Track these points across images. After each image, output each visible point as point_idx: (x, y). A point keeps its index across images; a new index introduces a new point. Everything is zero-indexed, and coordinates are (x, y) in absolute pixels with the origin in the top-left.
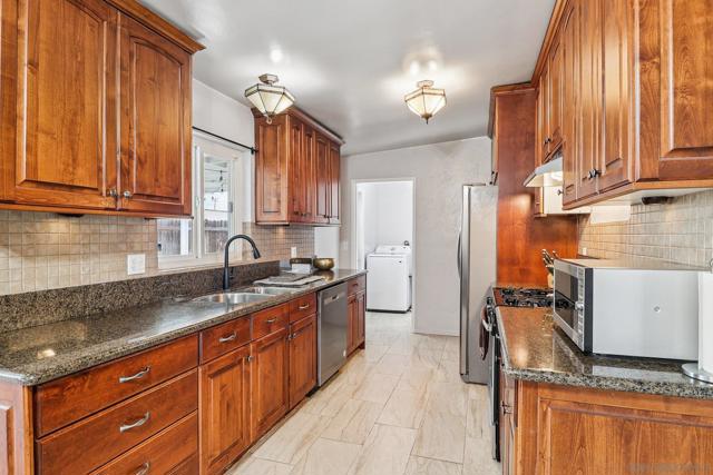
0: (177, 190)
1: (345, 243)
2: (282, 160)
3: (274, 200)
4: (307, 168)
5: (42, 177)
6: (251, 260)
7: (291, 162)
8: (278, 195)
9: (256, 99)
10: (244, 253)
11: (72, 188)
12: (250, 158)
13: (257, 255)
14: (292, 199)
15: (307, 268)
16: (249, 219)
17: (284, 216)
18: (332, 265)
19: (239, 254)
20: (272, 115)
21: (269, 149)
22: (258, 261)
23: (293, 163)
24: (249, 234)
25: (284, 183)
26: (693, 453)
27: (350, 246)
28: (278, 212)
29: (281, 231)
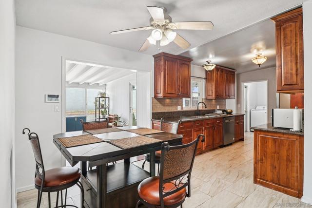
0: (188, 92)
1: (239, 105)
2: (213, 80)
3: (211, 92)
4: (222, 82)
5: (169, 92)
6: (204, 109)
7: (216, 81)
8: (212, 91)
9: (205, 67)
10: (203, 107)
11: (172, 94)
12: (204, 81)
13: (206, 107)
14: (216, 92)
15: (221, 112)
16: (204, 97)
17: (214, 96)
18: (232, 112)
19: (201, 107)
20: (210, 71)
21: (209, 78)
22: (206, 109)
23: (217, 81)
24: (204, 102)
25: (214, 87)
26: (289, 146)
27: (241, 106)
28: (212, 95)
29: (214, 101)
